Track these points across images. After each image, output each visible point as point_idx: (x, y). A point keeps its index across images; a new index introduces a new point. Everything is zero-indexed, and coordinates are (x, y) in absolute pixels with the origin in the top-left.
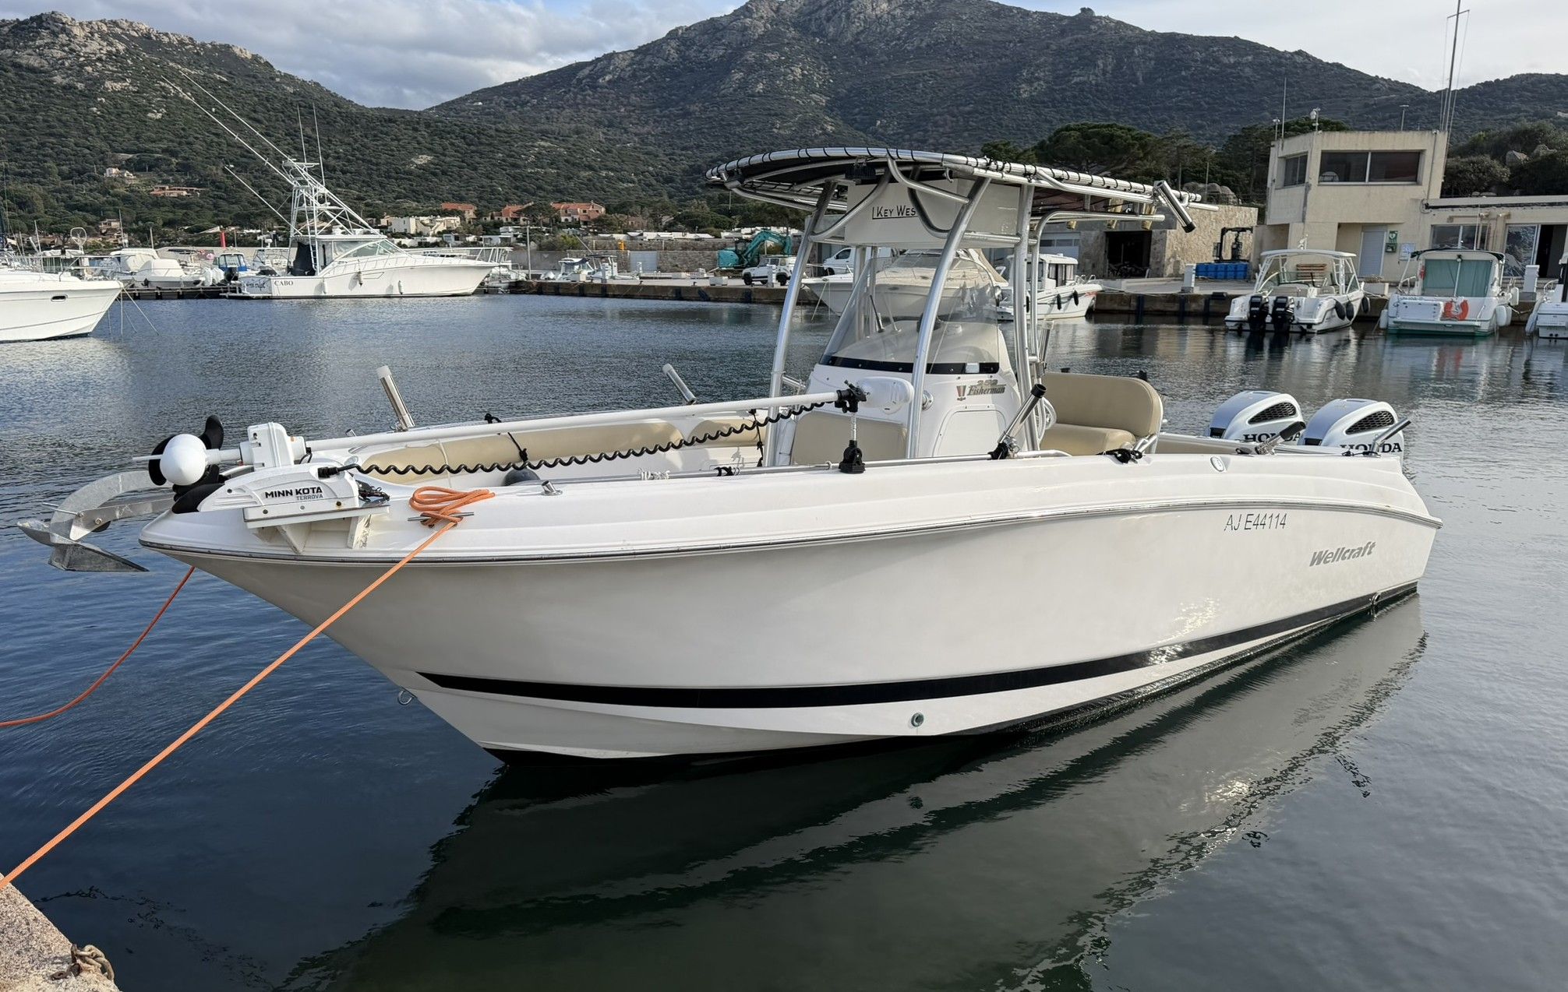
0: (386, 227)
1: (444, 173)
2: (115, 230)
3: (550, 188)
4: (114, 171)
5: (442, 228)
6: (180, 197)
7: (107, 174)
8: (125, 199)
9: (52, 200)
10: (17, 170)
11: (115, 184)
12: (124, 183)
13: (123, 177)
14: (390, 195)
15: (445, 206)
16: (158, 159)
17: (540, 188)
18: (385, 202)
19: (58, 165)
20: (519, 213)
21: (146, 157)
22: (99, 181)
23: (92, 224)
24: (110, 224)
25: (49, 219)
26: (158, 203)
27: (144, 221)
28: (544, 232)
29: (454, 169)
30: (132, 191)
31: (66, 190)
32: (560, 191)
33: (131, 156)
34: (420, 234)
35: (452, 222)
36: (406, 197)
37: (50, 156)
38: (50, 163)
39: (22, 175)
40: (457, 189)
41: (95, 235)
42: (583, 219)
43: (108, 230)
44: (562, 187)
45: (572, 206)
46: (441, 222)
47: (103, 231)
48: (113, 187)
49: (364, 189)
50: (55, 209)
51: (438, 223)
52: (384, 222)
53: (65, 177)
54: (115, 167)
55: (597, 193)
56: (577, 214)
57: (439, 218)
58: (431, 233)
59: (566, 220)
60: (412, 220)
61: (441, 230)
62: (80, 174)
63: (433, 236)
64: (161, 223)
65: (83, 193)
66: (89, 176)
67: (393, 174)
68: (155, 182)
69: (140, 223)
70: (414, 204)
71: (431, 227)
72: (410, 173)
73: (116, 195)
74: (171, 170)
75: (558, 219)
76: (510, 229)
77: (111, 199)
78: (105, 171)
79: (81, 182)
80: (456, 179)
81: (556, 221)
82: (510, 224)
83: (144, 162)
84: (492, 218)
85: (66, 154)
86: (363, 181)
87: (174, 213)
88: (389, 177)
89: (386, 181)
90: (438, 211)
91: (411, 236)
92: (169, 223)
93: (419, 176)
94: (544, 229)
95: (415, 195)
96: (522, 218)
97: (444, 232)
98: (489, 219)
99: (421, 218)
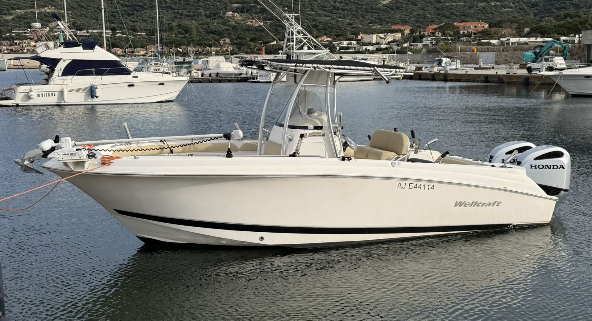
0: (360, 40)
1: (398, 8)
2: (226, 44)
3: (458, 14)
4: (230, 13)
5: (390, 39)
6: (260, 26)
7: (227, 15)
8: (234, 28)
9: (200, 29)
10: (186, 14)
11: (230, 19)
12: (234, 19)
13: (234, 16)
14: (367, 22)
15: (395, 27)
16: (251, 6)
17: (452, 14)
18: (363, 25)
19: (205, 11)
20: (435, 30)
21: (246, 5)
22: (223, 19)
23: (217, 40)
24: (225, 41)
25: (197, 38)
26: (249, 29)
27: (241, 39)
28: (449, 40)
29: (404, 6)
30: (237, 23)
31: (207, 23)
32: (465, 15)
33: (239, 5)
34: (378, 43)
35: (397, 36)
36: (375, 22)
37: (202, 6)
38: (202, 11)
39: (189, 16)
40: (404, 17)
41: (217, 47)
42: (474, 31)
43: (224, 43)
44: (467, 13)
45: (468, 24)
46: (390, 36)
47: (222, 44)
48: (229, 21)
49: (353, 19)
50: (201, 33)
51: (388, 37)
52: (359, 37)
53: (207, 17)
54: (231, 11)
55: (487, 15)
56: (470, 29)
57: (389, 34)
58: (384, 42)
59: (464, 32)
60: (375, 36)
61: (390, 41)
62: (214, 15)
63: (385, 44)
64: (248, 39)
65: (215, 25)
66: (218, 16)
67: (369, 10)
68: (249, 18)
69: (239, 40)
70: (379, 26)
71: (385, 39)
72: (378, 9)
73: (230, 26)
74: (257, 12)
75: (458, 32)
76: (429, 39)
77: (227, 27)
78: (226, 13)
79: (215, 19)
80: (404, 12)
81: (457, 33)
82: (429, 36)
83: (244, 8)
84: (420, 33)
85: (209, 5)
86: (353, 15)
87: (255, 34)
88: (367, 12)
89: (365, 14)
90: (389, 30)
91: (372, 45)
92: (252, 40)
93: (384, 11)
94: (449, 38)
95: (380, 21)
96: (437, 33)
97: (392, 42)
98: (418, 34)
99: (380, 35)
